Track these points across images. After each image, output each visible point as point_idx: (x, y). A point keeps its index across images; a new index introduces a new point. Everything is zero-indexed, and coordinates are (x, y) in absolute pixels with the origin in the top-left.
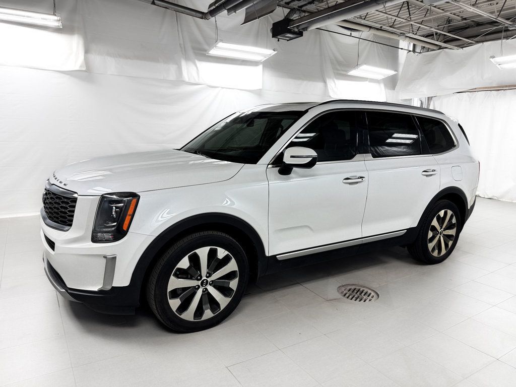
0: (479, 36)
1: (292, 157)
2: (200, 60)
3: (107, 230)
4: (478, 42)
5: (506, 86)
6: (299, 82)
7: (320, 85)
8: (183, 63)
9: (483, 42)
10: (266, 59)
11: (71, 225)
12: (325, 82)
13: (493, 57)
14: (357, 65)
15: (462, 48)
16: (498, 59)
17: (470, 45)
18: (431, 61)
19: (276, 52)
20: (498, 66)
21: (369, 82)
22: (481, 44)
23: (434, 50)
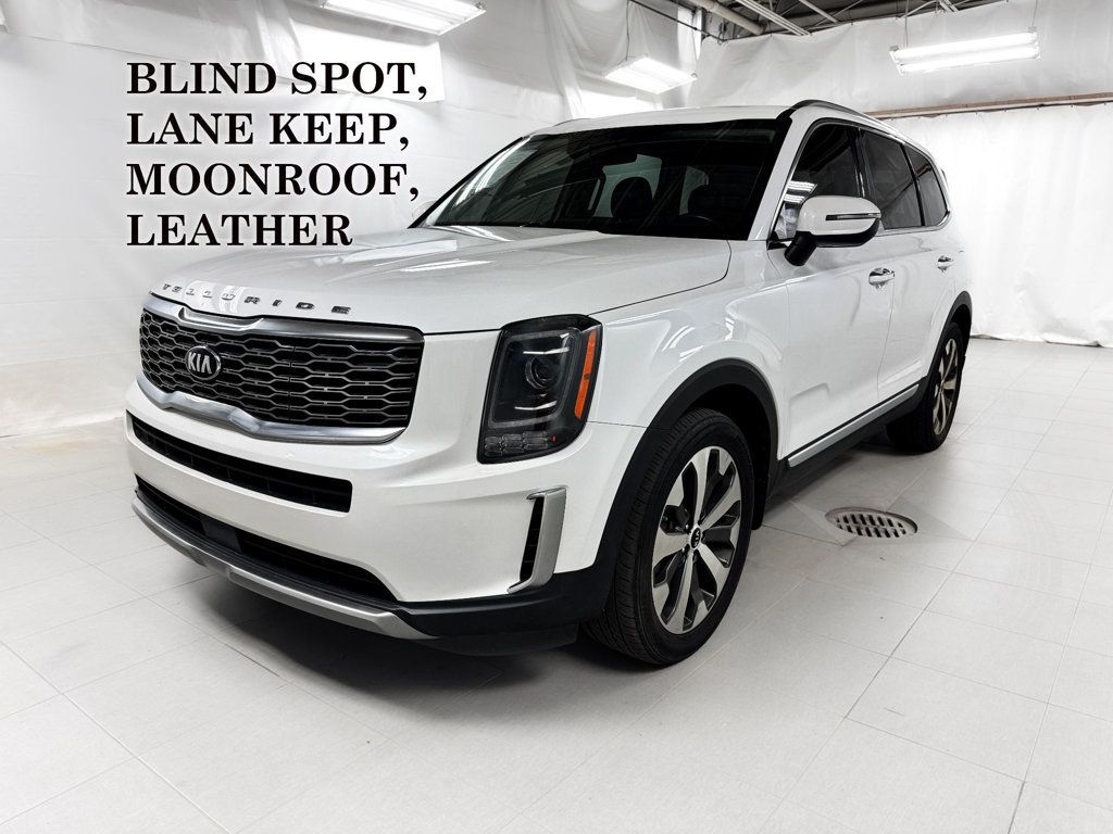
0: (843, 8)
1: (829, 218)
2: (299, 21)
3: (521, 423)
4: (841, 21)
5: (896, 112)
6: (515, 89)
7: (553, 98)
8: (262, 24)
9: (852, 20)
10: (453, 27)
11: (405, 423)
12: (562, 95)
13: (895, 49)
14: (626, 59)
15: (811, 32)
16: (902, 53)
17: (827, 24)
18: (748, 57)
19: (482, 12)
20: (898, 67)
21: (638, 98)
22: (849, 25)
23: (752, 35)
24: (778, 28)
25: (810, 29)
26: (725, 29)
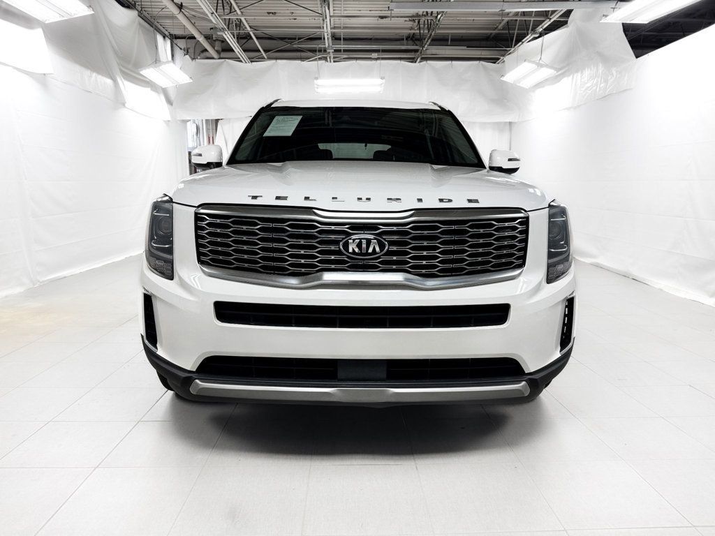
1: (510, 160)
4: (270, 58)
11: (523, 265)
12: (114, 80)
15: (252, 62)
16: (319, 82)
17: (261, 59)
22: (274, 61)
23: (213, 58)
24: (210, 56)
25: (252, 60)
26: (188, 52)
